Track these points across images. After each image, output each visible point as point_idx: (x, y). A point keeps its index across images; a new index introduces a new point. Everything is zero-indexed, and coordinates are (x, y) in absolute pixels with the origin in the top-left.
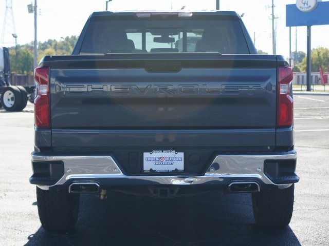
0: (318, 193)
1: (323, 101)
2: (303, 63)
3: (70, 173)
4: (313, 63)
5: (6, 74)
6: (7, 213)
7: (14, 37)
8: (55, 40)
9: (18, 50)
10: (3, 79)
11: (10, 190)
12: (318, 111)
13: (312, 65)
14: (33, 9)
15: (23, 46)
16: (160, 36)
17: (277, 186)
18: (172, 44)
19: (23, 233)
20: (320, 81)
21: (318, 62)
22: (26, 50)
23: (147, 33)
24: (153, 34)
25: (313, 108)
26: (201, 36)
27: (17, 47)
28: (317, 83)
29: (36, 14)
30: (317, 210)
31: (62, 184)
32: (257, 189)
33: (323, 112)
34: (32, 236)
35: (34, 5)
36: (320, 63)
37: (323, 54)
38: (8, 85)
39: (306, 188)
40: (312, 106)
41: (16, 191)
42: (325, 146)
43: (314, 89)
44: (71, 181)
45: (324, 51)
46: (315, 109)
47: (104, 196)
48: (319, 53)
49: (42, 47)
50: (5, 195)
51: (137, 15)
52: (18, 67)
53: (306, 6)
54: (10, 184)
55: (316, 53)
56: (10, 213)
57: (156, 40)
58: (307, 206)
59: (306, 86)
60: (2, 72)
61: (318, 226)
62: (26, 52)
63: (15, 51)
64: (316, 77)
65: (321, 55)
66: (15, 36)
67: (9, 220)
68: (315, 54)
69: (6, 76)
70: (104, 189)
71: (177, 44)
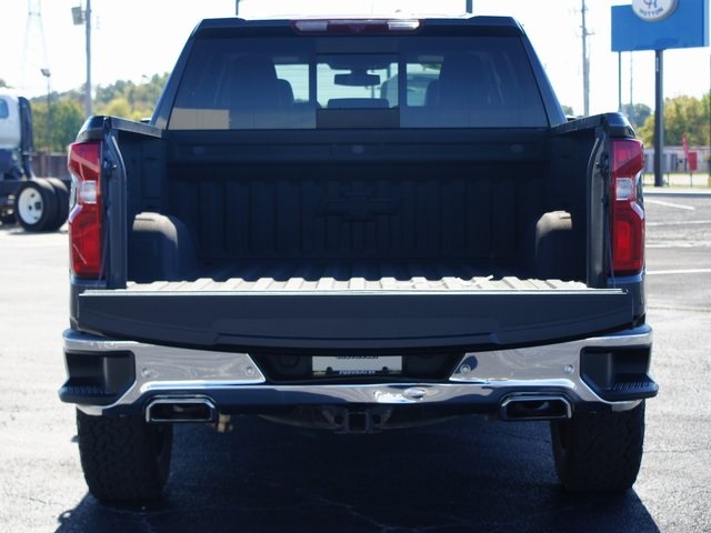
0: (691, 414)
1: (691, 208)
2: (645, 127)
3: (149, 378)
4: (667, 127)
5: (25, 153)
6: (15, 459)
7: (44, 74)
8: (130, 82)
9: (52, 103)
10: (19, 164)
11: (24, 407)
12: (681, 230)
13: (665, 132)
14: (84, 17)
15: (63, 94)
16: (349, 72)
17: (610, 406)
18: (373, 89)
19: (47, 507)
20: (681, 166)
21: (677, 126)
22: (69, 102)
23: (319, 66)
24: (333, 67)
25: (670, 223)
26: (437, 72)
27: (51, 97)
28: (675, 169)
29: (88, 27)
30: (691, 452)
31: (131, 402)
32: (565, 412)
33: (693, 231)
34: (67, 515)
35: (84, 8)
36: (681, 128)
37: (688, 110)
38: (29, 176)
39: (664, 401)
40: (669, 220)
41: (38, 410)
42: (700, 305)
43: (670, 183)
44: (151, 395)
45: (689, 104)
46: (675, 225)
47: (227, 424)
48: (678, 107)
49: (104, 96)
50: (13, 419)
51: (297, 25)
52: (54, 139)
53: (653, 8)
54: (25, 394)
55: (673, 107)
56: (21, 459)
57: (339, 80)
58: (670, 442)
59: (653, 177)
60: (16, 149)
61: (698, 490)
62: (69, 106)
63: (46, 105)
64: (673, 156)
65: (683, 110)
66: (46, 73)
67: (17, 477)
68: (671, 110)
69: (24, 158)
70: (224, 413)
71: (384, 90)
